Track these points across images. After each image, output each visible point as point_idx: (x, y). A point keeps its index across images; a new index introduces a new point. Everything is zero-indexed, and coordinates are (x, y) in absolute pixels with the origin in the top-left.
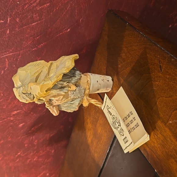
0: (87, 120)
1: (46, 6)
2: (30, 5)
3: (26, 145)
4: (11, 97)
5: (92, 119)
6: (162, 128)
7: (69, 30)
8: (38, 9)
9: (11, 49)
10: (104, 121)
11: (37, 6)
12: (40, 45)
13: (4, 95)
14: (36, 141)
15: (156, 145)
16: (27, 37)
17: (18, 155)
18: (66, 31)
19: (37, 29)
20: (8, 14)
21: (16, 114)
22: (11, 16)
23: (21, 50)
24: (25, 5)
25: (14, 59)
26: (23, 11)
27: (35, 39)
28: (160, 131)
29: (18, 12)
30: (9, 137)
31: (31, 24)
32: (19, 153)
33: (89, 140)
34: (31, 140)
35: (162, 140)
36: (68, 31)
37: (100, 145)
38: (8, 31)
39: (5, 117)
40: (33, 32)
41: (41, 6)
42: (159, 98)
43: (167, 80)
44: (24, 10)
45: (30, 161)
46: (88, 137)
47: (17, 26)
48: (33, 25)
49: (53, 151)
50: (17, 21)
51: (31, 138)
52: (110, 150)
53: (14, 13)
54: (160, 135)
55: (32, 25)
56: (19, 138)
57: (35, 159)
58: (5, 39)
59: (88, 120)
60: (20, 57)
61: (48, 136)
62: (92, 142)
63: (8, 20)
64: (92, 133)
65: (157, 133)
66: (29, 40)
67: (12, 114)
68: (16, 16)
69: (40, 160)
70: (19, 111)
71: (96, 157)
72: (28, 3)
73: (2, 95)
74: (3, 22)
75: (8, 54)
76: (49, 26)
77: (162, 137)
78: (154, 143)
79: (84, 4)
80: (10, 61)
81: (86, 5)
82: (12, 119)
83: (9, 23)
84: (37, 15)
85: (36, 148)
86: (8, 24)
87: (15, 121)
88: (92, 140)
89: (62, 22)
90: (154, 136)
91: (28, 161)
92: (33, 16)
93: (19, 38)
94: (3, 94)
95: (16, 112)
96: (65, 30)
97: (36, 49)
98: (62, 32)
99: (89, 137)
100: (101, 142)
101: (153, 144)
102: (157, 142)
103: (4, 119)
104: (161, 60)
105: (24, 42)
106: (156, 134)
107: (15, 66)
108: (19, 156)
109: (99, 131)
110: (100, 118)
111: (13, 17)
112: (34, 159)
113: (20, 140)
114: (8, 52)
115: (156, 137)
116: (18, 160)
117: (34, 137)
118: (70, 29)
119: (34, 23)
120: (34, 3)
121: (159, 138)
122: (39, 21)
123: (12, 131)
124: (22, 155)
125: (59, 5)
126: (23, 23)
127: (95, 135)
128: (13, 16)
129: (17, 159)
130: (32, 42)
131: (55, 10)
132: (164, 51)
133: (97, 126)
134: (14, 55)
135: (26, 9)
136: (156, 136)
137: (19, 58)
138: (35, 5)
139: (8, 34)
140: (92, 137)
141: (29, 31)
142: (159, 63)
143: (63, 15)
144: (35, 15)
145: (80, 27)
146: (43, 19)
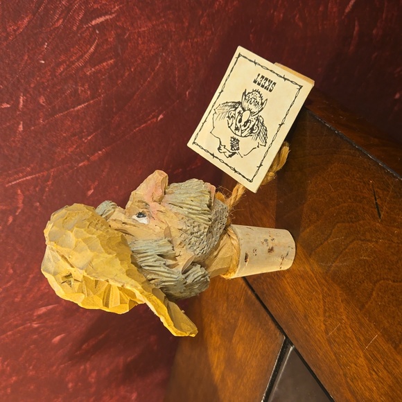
0: (210, 325)
1: (107, 65)
2: (68, 66)
3: (70, 385)
4: (31, 276)
5: (222, 324)
6: (389, 354)
7: (161, 116)
8: (88, 73)
9: (29, 166)
10: (249, 330)
11: (85, 66)
12: (96, 154)
13: (15, 271)
14: (94, 375)
15: (375, 396)
16: (64, 137)
18: (155, 120)
19: (88, 119)
20: (19, 89)
21: (45, 314)
22: (26, 92)
23: (52, 167)
24: (59, 65)
25: (37, 189)
26: (53, 79)
27: (83, 142)
28: (383, 363)
29: (43, 83)
30: (31, 368)
31: (74, 108)
33: (217, 375)
34: (80, 372)
35: (390, 386)
36: (159, 119)
37: (242, 387)
38: (21, 126)
39: (20, 322)
40: (78, 126)
41: (94, 67)
42: (378, 281)
43: (395, 240)
44: (55, 76)
46: (214, 367)
47: (41, 114)
48: (78, 111)
49: (134, 396)
50: (41, 101)
51: (82, 367)
53: (32, 85)
54: (385, 372)
55: (76, 109)
56: (54, 368)
58: (14, 144)
59: (213, 325)
60: (49, 183)
61: (121, 361)
62: (223, 379)
63: (19, 103)
64: (222, 358)
65: (377, 367)
66: (70, 142)
67: (35, 314)
68: (39, 92)
70: (50, 307)
72: (64, 62)
73: (11, 271)
74: (9, 106)
75: (23, 177)
76: (114, 109)
77: (389, 377)
78: (371, 390)
79: (193, 56)
80: (27, 193)
81: (199, 59)
82: (36, 326)
83: (22, 109)
84: (86, 86)
85: (93, 390)
86: (19, 111)
87: (43, 331)
89: (144, 100)
90: (371, 374)
92: (76, 91)
93: (47, 140)
94: (12, 268)
95: (43, 310)
96: (153, 118)
97: (86, 163)
98: (145, 122)
99: (217, 367)
100: (245, 381)
101: (367, 394)
102: (377, 388)
103: (17, 326)
104: (379, 190)
105: (59, 150)
106: (374, 370)
107: (38, 204)
109: (239, 355)
110: (240, 321)
111: (31, 95)
113: (57, 374)
114: (22, 172)
115: (375, 376)
117: (88, 366)
118: (164, 115)
119: (80, 104)
120: (78, 60)
121: (382, 379)
122: (93, 99)
123: (35, 355)
125: (136, 61)
126: (55, 106)
127: (230, 361)
128: (31, 92)
130: (76, 149)
131: (127, 74)
132: (384, 169)
133: (234, 341)
134: (37, 178)
135: (61, 74)
136: (374, 373)
137: (48, 186)
138: (80, 64)
139: (20, 134)
140: (223, 367)
141: (69, 123)
142: (373, 198)
143: (146, 83)
144: (83, 86)
145: (186, 110)
146: (100, 96)
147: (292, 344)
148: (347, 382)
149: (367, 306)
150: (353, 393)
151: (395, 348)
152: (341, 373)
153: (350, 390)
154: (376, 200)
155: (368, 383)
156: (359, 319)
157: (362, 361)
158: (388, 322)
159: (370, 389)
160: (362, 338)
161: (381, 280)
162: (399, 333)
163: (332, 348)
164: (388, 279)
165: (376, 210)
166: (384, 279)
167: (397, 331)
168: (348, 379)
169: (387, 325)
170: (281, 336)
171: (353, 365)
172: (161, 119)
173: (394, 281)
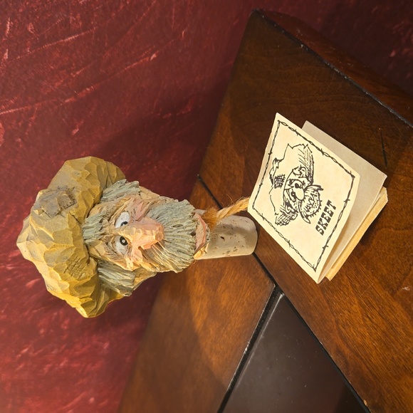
0: (194, 274)
3: (42, 331)
4: (8, 216)
5: (207, 273)
6: (385, 301)
7: (154, 56)
8: (81, 3)
9: (12, 99)
10: (236, 278)
12: (84, 91)
14: (67, 322)
15: (367, 341)
16: (52, 70)
17: (23, 355)
18: (147, 59)
19: (78, 52)
20: (6, 13)
22: (13, 17)
23: (37, 102)
25: (20, 124)
26: (43, 5)
27: (71, 76)
28: (378, 309)
29: (33, 9)
30: (3, 311)
31: (64, 39)
32: (25, 350)
33: (199, 324)
34: (54, 318)
35: (383, 332)
36: (152, 58)
37: (225, 335)
38: (6, 54)
40: (67, 59)
42: (379, 229)
43: (401, 188)
44: (46, 3)
45: (51, 369)
46: (196, 315)
47: (29, 42)
48: (68, 42)
49: (106, 345)
50: (29, 29)
51: (55, 314)
52: (250, 349)
53: (21, 10)
54: (380, 318)
55: (66, 40)
56: (27, 313)
57: (62, 365)
59: (197, 274)
60: (33, 118)
62: (205, 327)
63: (6, 28)
64: (205, 306)
65: (371, 314)
66: (57, 76)
67: (10, 256)
68: (28, 18)
69: (75, 365)
71: (214, 363)
75: (6, 110)
76: (106, 44)
80: (9, 127)
82: (10, 268)
83: (9, 35)
84: (78, 17)
85: (65, 337)
86: (5, 37)
87: (17, 274)
88: (205, 323)
89: (138, 36)
90: (364, 320)
91: (46, 369)
92: (67, 20)
93: (33, 72)
96: (146, 56)
97: (72, 99)
98: (138, 61)
99: (199, 315)
100: (229, 329)
101: (359, 339)
102: (371, 334)
104: (387, 138)
105: (45, 83)
107: (20, 140)
108: (25, 357)
109: (224, 303)
110: (227, 270)
111: (18, 20)
112: (59, 364)
113: (29, 319)
114: (4, 105)
115: (368, 322)
116: (21, 366)
117: (61, 312)
118: (158, 55)
119: (70, 36)
121: (376, 325)
122: (84, 31)
123: (8, 298)
124: (31, 353)
126: (43, 35)
127: (213, 310)
128: (20, 18)
129: (19, 363)
130: (63, 83)
131: (121, 7)
132: (394, 116)
133: (219, 289)
134: (20, 112)
136: (367, 319)
137: (31, 121)
139: (4, 62)
140: (205, 316)
141: (58, 55)
142: (381, 146)
143: (142, 18)
144: (75, 15)
145: (180, 51)
146: (92, 28)
147: (282, 292)
148: (338, 329)
149: (365, 254)
150: (344, 339)
151: (392, 295)
152: (333, 319)
153: (341, 337)
154: (383, 147)
155: (361, 330)
156: (356, 267)
157: (356, 308)
158: (387, 270)
159: (362, 335)
160: (357, 285)
161: (383, 227)
162: (398, 280)
163: (324, 296)
164: (390, 227)
165: (383, 158)
166: (386, 227)
167: (395, 278)
168: (340, 326)
169: (385, 272)
170: (271, 284)
171: (346, 312)
172: (154, 59)
173: (396, 229)
